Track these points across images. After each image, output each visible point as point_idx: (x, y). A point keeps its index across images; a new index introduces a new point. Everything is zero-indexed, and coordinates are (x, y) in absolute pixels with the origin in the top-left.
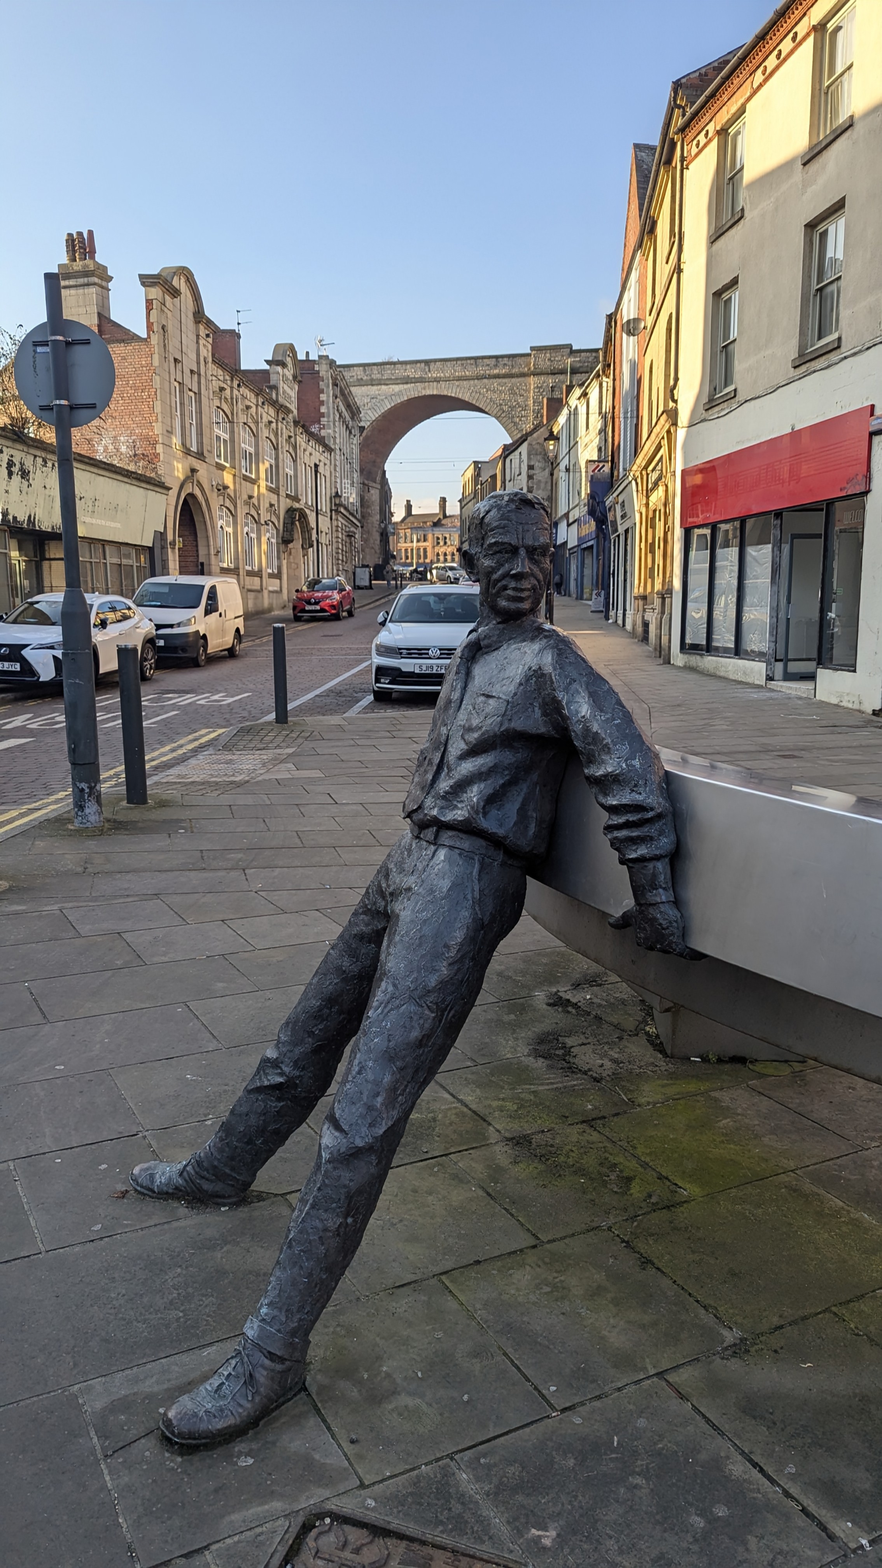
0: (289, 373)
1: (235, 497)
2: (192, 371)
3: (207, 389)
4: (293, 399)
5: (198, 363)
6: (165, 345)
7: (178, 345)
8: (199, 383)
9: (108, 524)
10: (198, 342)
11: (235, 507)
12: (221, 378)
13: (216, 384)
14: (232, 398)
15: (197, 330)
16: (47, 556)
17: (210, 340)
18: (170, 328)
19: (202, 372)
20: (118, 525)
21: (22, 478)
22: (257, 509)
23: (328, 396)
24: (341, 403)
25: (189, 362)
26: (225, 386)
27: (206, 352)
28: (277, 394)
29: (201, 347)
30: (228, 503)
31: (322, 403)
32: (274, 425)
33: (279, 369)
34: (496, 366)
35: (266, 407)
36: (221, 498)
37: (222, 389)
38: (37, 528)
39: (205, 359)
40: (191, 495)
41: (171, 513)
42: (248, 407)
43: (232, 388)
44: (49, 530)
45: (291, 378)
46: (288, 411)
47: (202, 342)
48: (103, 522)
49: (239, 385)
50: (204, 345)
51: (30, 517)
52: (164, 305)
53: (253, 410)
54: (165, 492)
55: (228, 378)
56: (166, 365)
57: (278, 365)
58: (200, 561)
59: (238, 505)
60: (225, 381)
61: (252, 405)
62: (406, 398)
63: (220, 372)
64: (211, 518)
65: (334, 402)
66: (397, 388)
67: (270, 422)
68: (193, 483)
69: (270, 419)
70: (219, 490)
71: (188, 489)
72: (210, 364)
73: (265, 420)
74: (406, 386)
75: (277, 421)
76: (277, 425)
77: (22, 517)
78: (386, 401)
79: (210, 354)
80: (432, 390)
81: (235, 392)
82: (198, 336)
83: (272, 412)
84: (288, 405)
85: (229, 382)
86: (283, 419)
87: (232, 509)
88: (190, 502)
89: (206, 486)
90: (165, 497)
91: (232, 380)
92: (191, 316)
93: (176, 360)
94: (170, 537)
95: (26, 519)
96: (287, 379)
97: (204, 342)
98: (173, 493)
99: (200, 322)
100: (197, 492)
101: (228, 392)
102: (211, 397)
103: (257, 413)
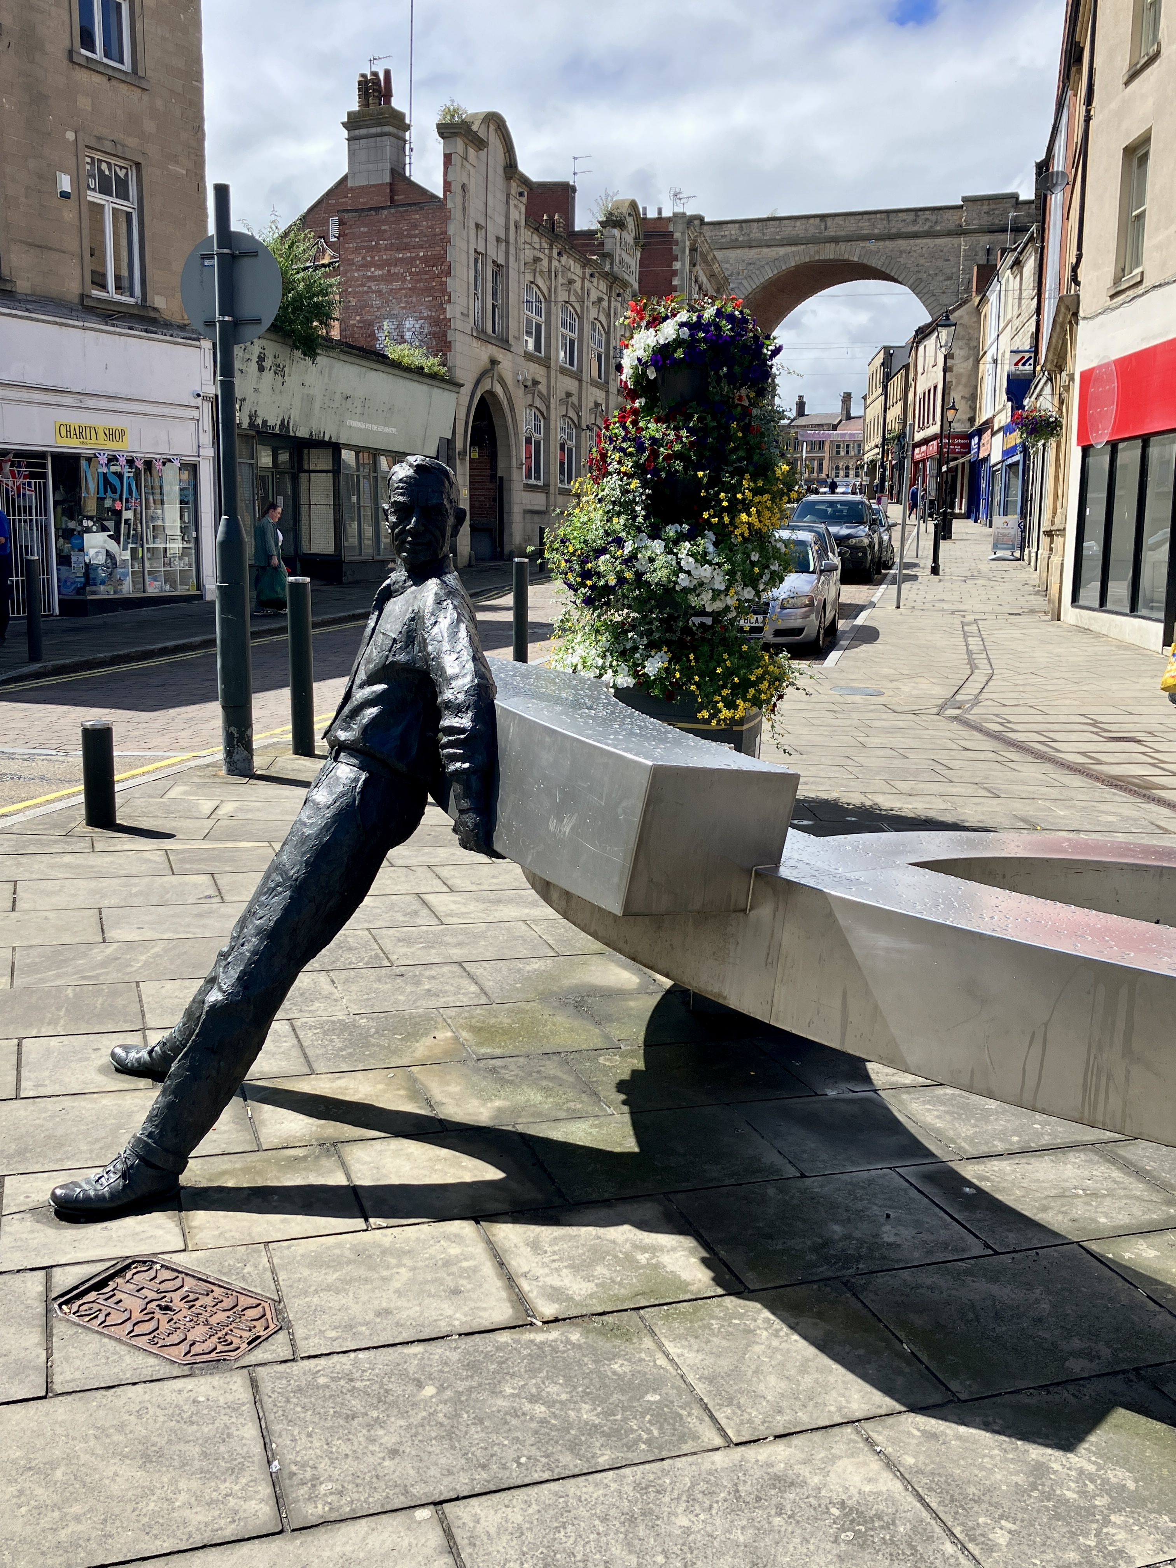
0: (629, 237)
1: (549, 394)
2: (498, 239)
3: (517, 259)
4: (633, 269)
5: (507, 229)
6: (464, 208)
7: (482, 208)
8: (507, 253)
9: (381, 429)
10: (507, 203)
11: (548, 407)
12: (537, 246)
13: (528, 254)
14: (550, 271)
15: (508, 187)
16: (306, 467)
17: (524, 200)
18: (472, 188)
19: (512, 240)
20: (393, 431)
21: (276, 373)
22: (578, 409)
23: (683, 265)
24: (701, 273)
25: (495, 227)
26: (542, 256)
27: (518, 213)
28: (612, 264)
29: (512, 208)
30: (538, 403)
31: (675, 273)
32: (605, 304)
33: (616, 232)
34: (915, 222)
35: (595, 280)
36: (530, 396)
37: (537, 260)
38: (292, 434)
39: (516, 222)
40: (491, 393)
41: (462, 416)
42: (571, 282)
43: (550, 258)
44: (307, 436)
45: (632, 242)
46: (625, 285)
47: (513, 202)
48: (375, 427)
49: (559, 254)
50: (516, 206)
51: (283, 420)
52: (466, 159)
53: (578, 285)
54: (456, 390)
55: (546, 246)
56: (465, 233)
57: (614, 227)
58: (499, 475)
59: (552, 406)
60: (541, 250)
61: (576, 278)
62: (793, 264)
63: (536, 238)
64: (514, 420)
65: (691, 272)
66: (782, 251)
67: (600, 300)
68: (492, 378)
69: (601, 295)
70: (526, 387)
71: (486, 385)
72: (522, 229)
73: (594, 297)
74: (794, 248)
75: (609, 297)
76: (610, 302)
77: (274, 421)
78: (767, 268)
79: (523, 217)
80: (829, 252)
81: (555, 263)
82: (508, 196)
83: (603, 286)
84: (626, 277)
85: (547, 251)
86: (618, 295)
87: (544, 409)
88: (489, 400)
89: (509, 381)
90: (455, 395)
91: (551, 249)
92: (500, 171)
93: (478, 226)
94: (459, 445)
95: (279, 423)
96: (626, 243)
97: (516, 202)
98: (466, 390)
99: (511, 178)
100: (498, 390)
101: (545, 263)
102: (522, 270)
103: (582, 289)
